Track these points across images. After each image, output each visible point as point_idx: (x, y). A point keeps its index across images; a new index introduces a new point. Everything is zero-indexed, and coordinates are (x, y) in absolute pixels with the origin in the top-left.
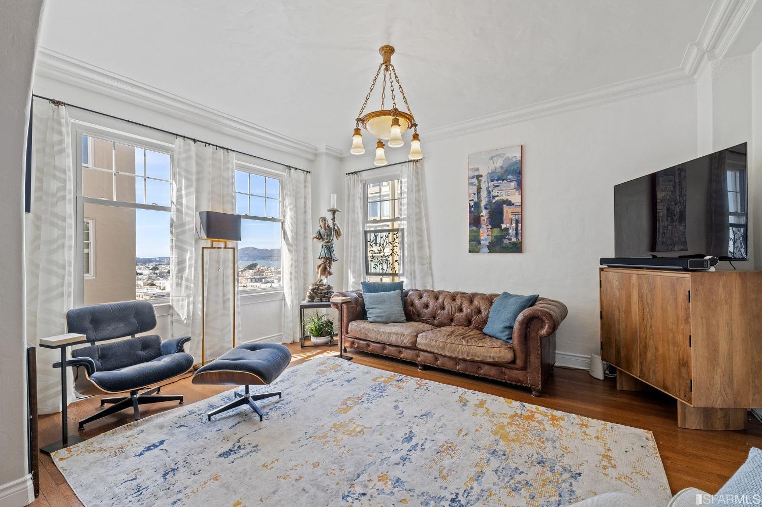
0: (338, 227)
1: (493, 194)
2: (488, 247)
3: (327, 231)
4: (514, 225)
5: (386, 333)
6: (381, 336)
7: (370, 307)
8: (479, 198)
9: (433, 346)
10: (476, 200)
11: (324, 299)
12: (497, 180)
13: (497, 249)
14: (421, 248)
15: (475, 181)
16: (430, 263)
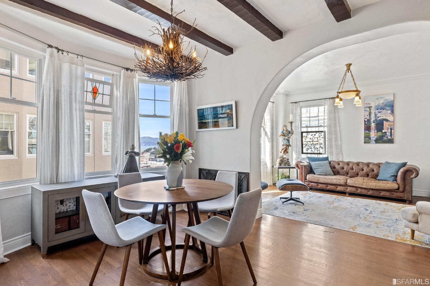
0: (293, 130)
1: (378, 116)
2: (375, 141)
3: (287, 132)
4: (389, 131)
5: (330, 179)
6: (327, 180)
7: (316, 168)
8: (370, 117)
9: (357, 184)
10: (368, 118)
11: (286, 165)
12: (380, 109)
13: (380, 142)
14: (336, 140)
15: (368, 109)
16: (341, 148)
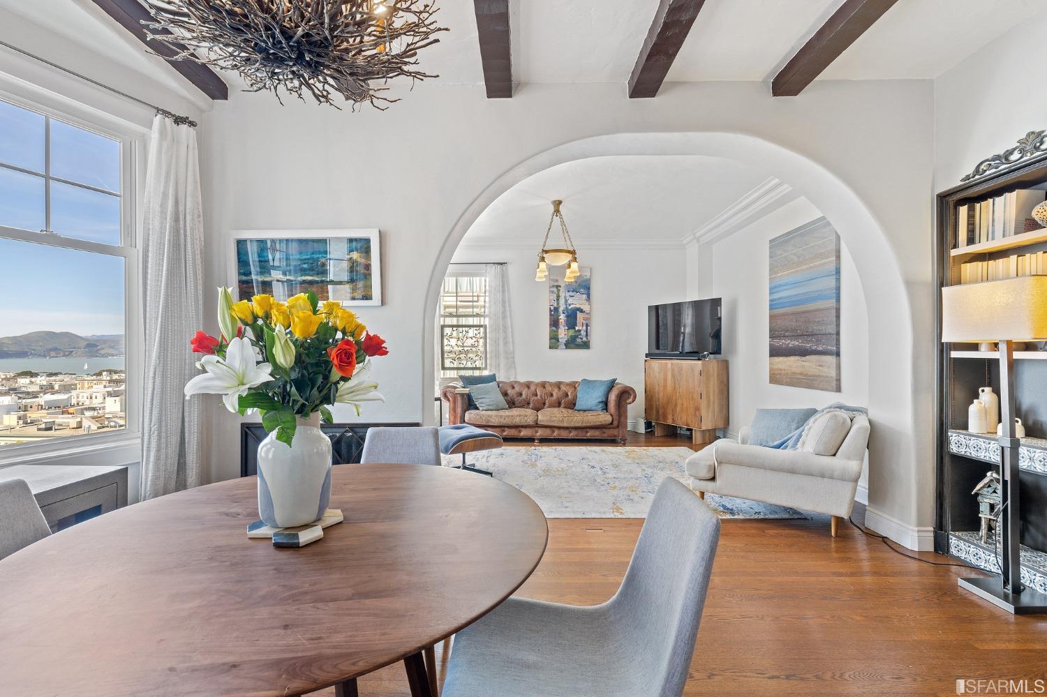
2: (565, 344)
4: (585, 328)
8: (558, 304)
10: (555, 305)
12: (572, 292)
13: (572, 346)
14: (506, 343)
15: (555, 289)
16: (513, 358)
